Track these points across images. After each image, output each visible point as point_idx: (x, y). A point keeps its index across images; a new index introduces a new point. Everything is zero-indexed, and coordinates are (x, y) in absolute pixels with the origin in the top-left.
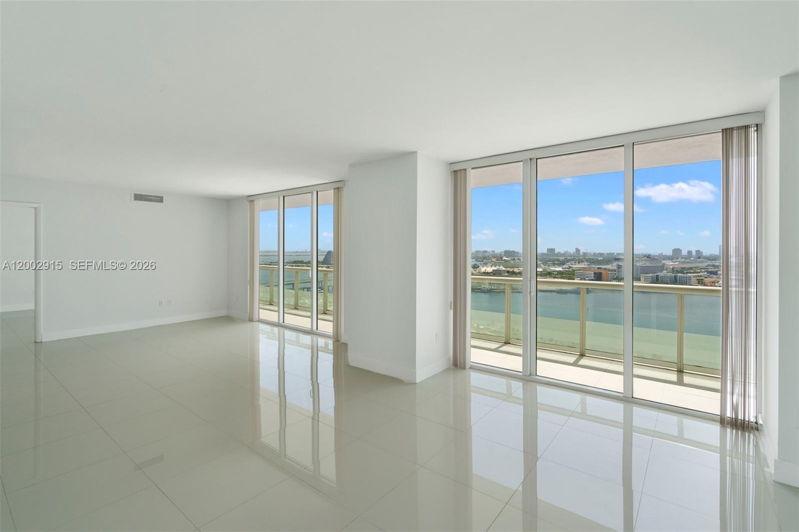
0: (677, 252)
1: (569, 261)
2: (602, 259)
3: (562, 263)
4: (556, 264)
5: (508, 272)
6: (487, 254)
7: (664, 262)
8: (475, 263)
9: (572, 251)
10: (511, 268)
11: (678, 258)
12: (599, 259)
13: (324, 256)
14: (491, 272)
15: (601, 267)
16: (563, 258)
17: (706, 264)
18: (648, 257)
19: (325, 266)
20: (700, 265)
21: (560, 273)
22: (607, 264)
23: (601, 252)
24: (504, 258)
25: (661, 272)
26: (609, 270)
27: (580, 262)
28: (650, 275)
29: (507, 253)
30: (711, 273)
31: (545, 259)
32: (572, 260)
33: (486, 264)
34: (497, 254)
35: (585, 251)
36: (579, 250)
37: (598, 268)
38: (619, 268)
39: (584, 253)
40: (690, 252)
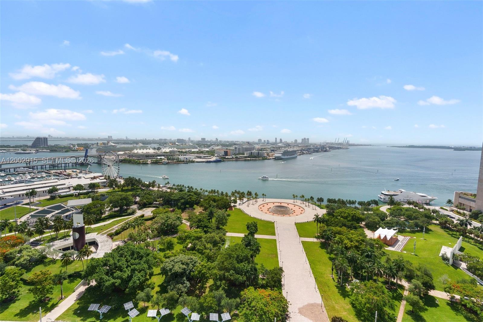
0: (260, 140)
1: (212, 145)
2: (228, 144)
3: (209, 146)
4: (206, 147)
5: (179, 152)
6: (167, 141)
7: (254, 145)
8: (159, 146)
9: (214, 140)
10: (180, 149)
11: (260, 144)
12: (227, 144)
13: (33, 142)
14: (169, 152)
15: (228, 148)
16: (209, 144)
17: (270, 146)
18: (248, 143)
19: (34, 149)
20: (268, 147)
21: (207, 152)
22: (231, 147)
23: (228, 140)
24: (177, 143)
25: (253, 150)
26: (231, 150)
27: (218, 145)
28: (248, 152)
29: (179, 141)
30: (272, 150)
31: (200, 144)
32: (214, 144)
33: (165, 147)
34: (173, 141)
35: (220, 140)
36: (218, 139)
37: (226, 149)
38: (235, 149)
39: (220, 141)
40: (265, 141)
